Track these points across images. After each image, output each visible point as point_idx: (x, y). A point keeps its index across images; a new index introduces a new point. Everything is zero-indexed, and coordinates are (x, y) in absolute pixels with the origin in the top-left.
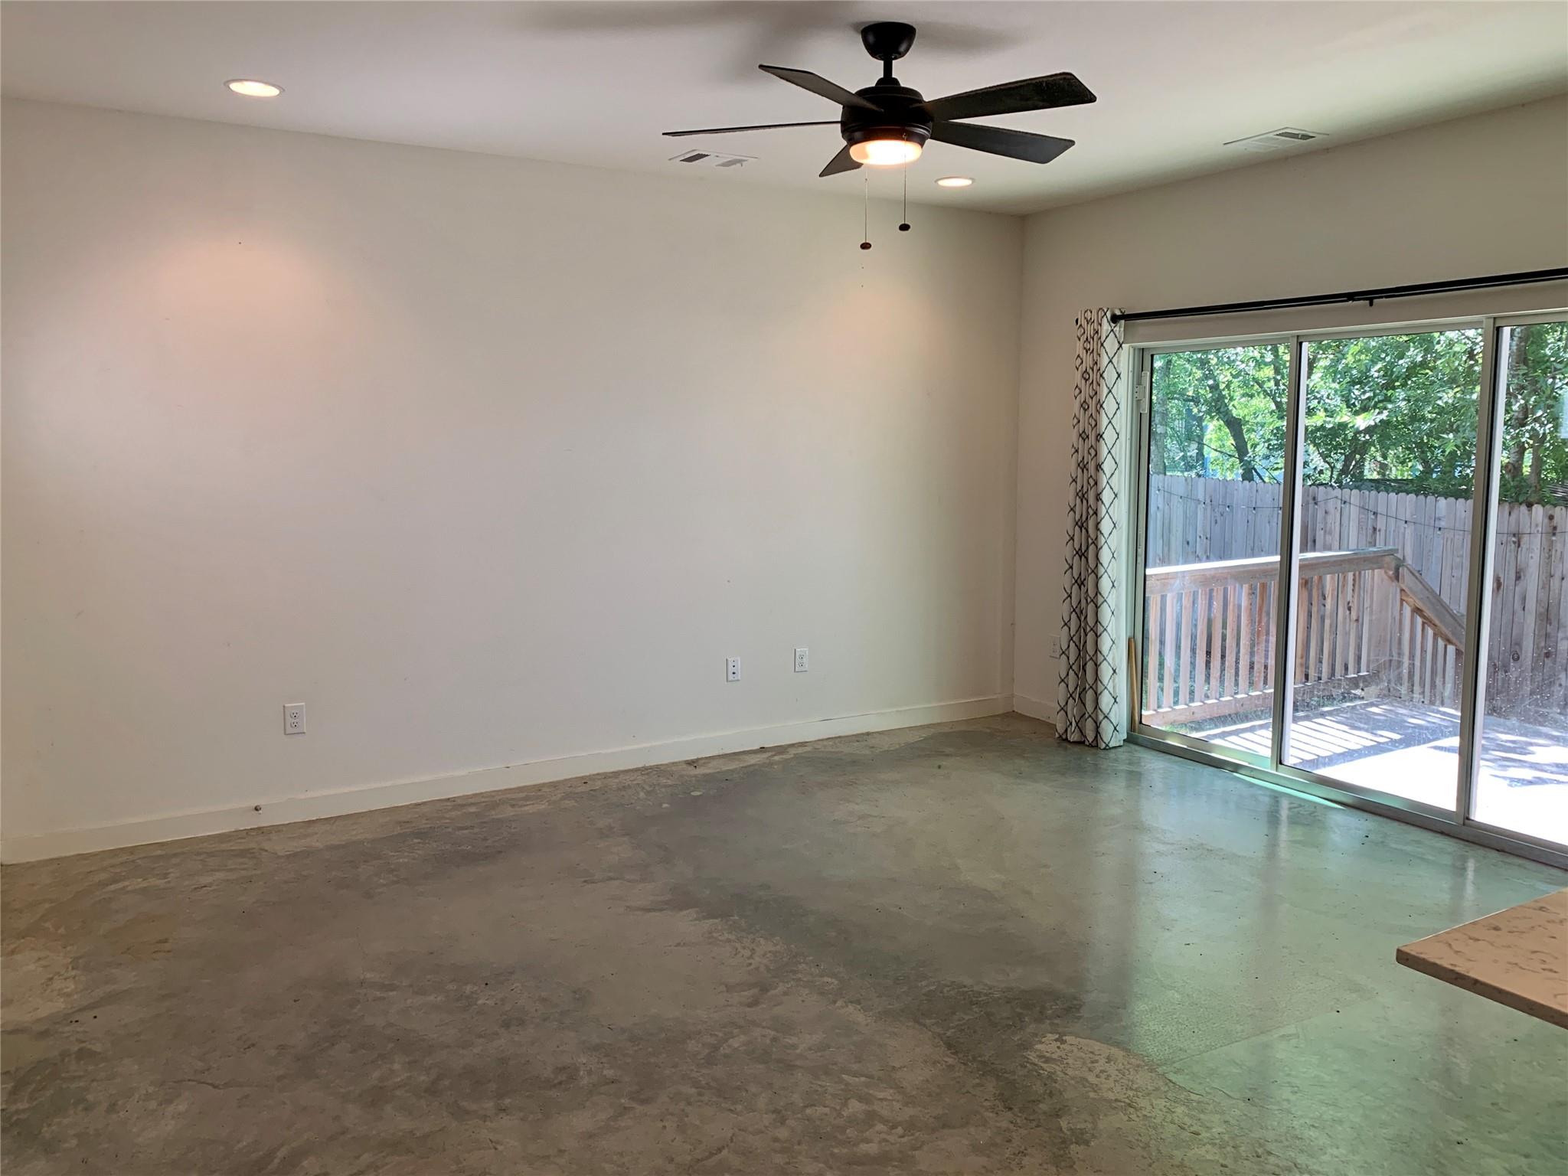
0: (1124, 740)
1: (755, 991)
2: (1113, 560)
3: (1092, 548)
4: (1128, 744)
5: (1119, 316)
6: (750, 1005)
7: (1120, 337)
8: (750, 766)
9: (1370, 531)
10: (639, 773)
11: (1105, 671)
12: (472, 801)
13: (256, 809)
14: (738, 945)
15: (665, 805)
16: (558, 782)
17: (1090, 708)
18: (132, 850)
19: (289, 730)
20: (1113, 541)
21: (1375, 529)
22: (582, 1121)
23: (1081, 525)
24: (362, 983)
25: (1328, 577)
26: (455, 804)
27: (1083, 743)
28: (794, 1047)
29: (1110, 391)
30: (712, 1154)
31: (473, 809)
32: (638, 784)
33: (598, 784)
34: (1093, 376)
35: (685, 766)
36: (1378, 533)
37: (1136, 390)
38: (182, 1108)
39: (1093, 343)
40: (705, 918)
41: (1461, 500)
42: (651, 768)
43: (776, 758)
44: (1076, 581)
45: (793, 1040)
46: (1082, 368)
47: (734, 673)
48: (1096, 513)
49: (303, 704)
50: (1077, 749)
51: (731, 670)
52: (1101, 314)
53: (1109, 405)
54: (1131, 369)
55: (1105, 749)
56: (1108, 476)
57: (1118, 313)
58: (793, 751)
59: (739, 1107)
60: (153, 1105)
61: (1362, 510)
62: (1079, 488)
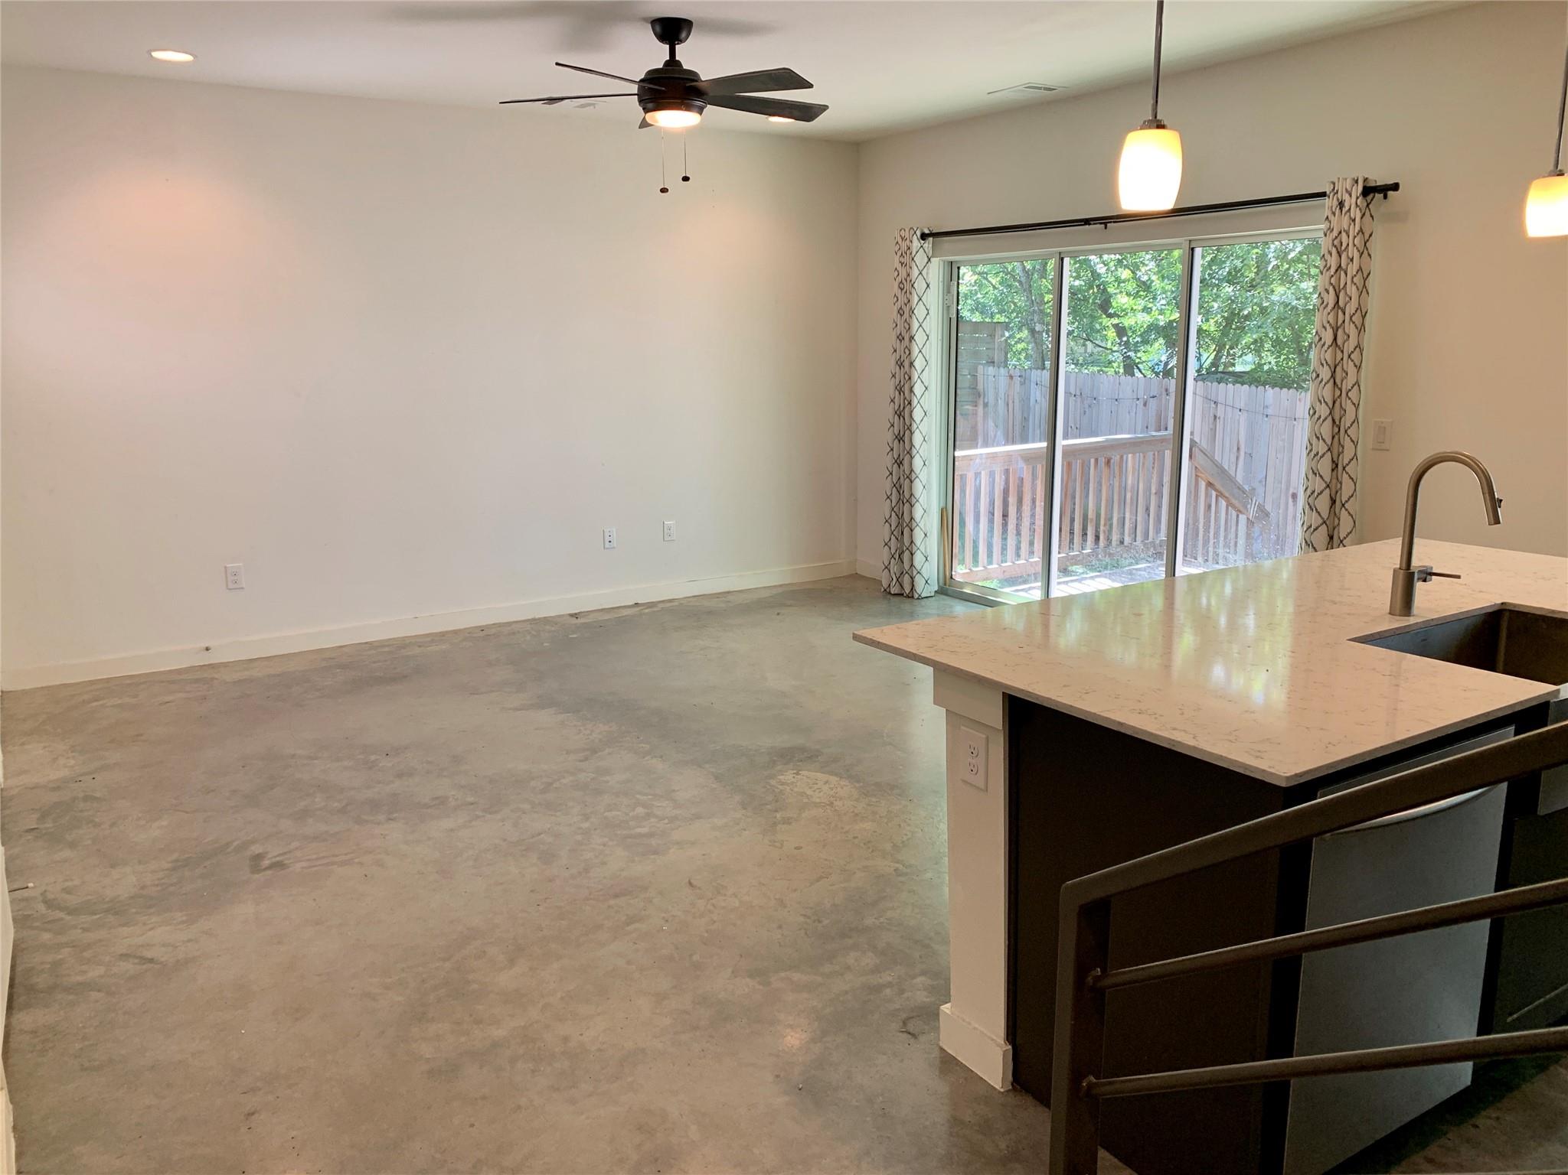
0: (936, 592)
1: (588, 753)
2: (924, 442)
3: (907, 432)
4: (938, 595)
5: (928, 234)
6: (581, 761)
7: (929, 252)
8: (623, 617)
9: (1212, 419)
10: (528, 623)
11: (918, 535)
12: (386, 643)
13: (207, 649)
14: (582, 728)
15: (545, 644)
16: (460, 630)
17: (907, 566)
18: (108, 680)
19: (231, 586)
20: (923, 427)
21: (1215, 417)
22: (447, 823)
23: (899, 414)
24: (293, 756)
25: (1130, 455)
26: (370, 645)
27: (903, 594)
28: (607, 782)
29: (920, 299)
30: (533, 837)
31: (386, 649)
32: (528, 630)
33: (493, 631)
34: (907, 286)
35: (568, 617)
36: (1218, 421)
37: (946, 297)
38: (165, 823)
39: (906, 257)
40: (561, 713)
41: (1285, 390)
42: (539, 619)
43: (647, 611)
44: (896, 461)
45: (608, 778)
46: (899, 279)
47: (610, 542)
48: (910, 403)
49: (241, 564)
50: (897, 599)
51: (607, 539)
52: (912, 232)
53: (920, 312)
54: (941, 279)
55: (918, 599)
56: (919, 372)
57: (927, 232)
58: (661, 606)
59: (558, 814)
60: (143, 822)
61: (1205, 400)
62: (897, 383)
